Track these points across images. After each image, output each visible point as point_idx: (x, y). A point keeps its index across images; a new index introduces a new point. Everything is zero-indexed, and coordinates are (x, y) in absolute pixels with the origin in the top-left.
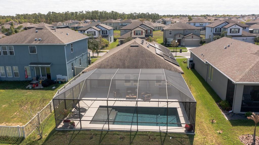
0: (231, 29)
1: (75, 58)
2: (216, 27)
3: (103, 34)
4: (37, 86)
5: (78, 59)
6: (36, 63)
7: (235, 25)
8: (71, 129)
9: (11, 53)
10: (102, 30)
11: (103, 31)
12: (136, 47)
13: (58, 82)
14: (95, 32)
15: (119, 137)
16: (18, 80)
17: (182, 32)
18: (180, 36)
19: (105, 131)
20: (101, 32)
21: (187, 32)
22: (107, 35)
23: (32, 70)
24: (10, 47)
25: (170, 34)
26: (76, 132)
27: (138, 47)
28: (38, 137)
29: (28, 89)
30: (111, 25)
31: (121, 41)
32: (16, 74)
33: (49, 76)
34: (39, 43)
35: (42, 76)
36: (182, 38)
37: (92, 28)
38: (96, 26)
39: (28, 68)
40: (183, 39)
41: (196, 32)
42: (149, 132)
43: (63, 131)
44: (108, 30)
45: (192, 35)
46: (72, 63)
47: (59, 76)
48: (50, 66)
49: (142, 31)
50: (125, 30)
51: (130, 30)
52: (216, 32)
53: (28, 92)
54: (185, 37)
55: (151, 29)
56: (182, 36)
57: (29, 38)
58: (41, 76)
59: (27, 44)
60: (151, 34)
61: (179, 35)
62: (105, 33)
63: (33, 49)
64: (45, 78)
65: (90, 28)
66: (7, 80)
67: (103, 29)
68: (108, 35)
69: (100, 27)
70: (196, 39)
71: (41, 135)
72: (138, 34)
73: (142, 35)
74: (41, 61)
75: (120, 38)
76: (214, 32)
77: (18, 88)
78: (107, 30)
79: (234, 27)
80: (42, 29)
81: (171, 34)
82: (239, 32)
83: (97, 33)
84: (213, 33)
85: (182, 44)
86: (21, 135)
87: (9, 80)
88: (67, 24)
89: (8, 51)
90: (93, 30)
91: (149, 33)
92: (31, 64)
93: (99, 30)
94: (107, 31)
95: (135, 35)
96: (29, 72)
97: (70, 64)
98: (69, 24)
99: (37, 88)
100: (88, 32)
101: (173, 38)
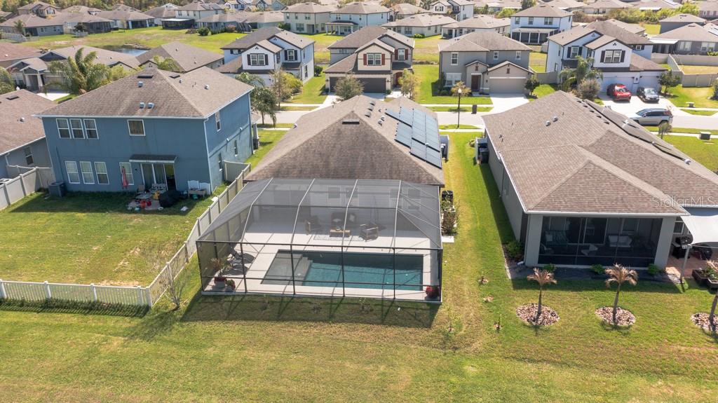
0: (603, 53)
1: (225, 142)
2: (569, 46)
3: (286, 59)
4: (149, 204)
5: (232, 143)
6: (144, 155)
7: (615, 42)
8: (229, 294)
9: (91, 134)
10: (283, 49)
11: (286, 51)
12: (354, 125)
13: (191, 196)
14: (266, 56)
15: (312, 306)
16: (107, 191)
17: (484, 56)
18: (477, 69)
19: (288, 296)
20: (282, 55)
21: (496, 57)
22: (296, 61)
23: (135, 168)
24: (88, 123)
25: (453, 63)
26: (238, 299)
27: (358, 125)
28: (172, 306)
29: (132, 211)
30: (309, 18)
31: (331, 78)
32: (102, 178)
33: (171, 182)
34: (150, 114)
35: (157, 183)
36: (483, 73)
37: (259, 47)
38: (268, 40)
39: (127, 165)
40: (486, 75)
41: (518, 57)
42: (363, 298)
43: (214, 297)
44: (299, 50)
45: (507, 67)
46: (218, 153)
47: (193, 184)
48: (173, 162)
49: (383, 55)
50: (343, 48)
51: (352, 51)
52: (568, 56)
53: (135, 218)
54: (489, 70)
55: (406, 48)
56: (482, 68)
57: (127, 101)
58: (155, 182)
59: (124, 117)
60: (406, 62)
61: (475, 65)
62: (291, 58)
63: (136, 125)
64: (165, 186)
65: (255, 47)
66: (82, 189)
67: (287, 47)
68: (299, 61)
69: (278, 41)
70: (517, 76)
71: (177, 301)
72: (374, 63)
73: (383, 64)
74: (154, 152)
75: (330, 73)
76: (565, 58)
77: (112, 210)
78: (295, 49)
79: (610, 46)
80: (151, 77)
81: (456, 63)
82: (622, 61)
83: (271, 58)
84: (562, 60)
85: (481, 88)
86: (143, 302)
87: (88, 190)
88: (191, 13)
89: (84, 129)
90: (261, 51)
91: (401, 57)
92: (134, 157)
93: (277, 49)
94: (296, 52)
95: (365, 64)
96: (129, 173)
97: (216, 156)
98: (197, 13)
99: (150, 208)
100: (249, 56)
101: (461, 73)
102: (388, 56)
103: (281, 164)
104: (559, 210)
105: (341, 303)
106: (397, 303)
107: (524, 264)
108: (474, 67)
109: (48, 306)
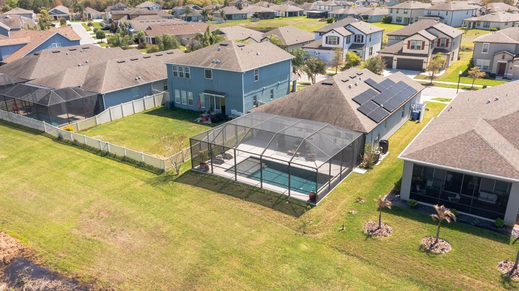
1: (262, 89)
3: (355, 41)
4: (207, 120)
5: (269, 90)
6: (211, 91)
8: (204, 172)
9: (187, 75)
10: (354, 33)
11: (356, 36)
12: (329, 86)
14: (338, 38)
15: (240, 189)
16: (192, 109)
17: (513, 48)
18: (503, 58)
19: (232, 181)
20: (352, 39)
22: (362, 43)
23: (206, 98)
24: (186, 69)
25: (484, 51)
26: (206, 176)
27: (331, 86)
28: (176, 173)
29: (196, 122)
30: (407, 13)
31: (382, 57)
32: (190, 102)
33: (223, 108)
34: (216, 67)
35: (216, 108)
36: (509, 62)
37: (334, 32)
38: (344, 27)
39: (202, 95)
40: (511, 63)
43: (197, 173)
44: (365, 35)
46: (254, 95)
47: (234, 111)
48: (223, 97)
49: (424, 42)
50: (398, 36)
53: (195, 126)
54: (515, 59)
56: (508, 57)
57: (208, 58)
59: (202, 67)
60: (446, 48)
61: (503, 54)
62: (359, 41)
63: (208, 73)
64: (220, 111)
65: (332, 32)
66: (181, 107)
67: (357, 33)
68: (364, 43)
69: (352, 29)
71: (178, 171)
72: (416, 47)
73: (423, 49)
74: (216, 89)
78: (363, 34)
80: (226, 45)
81: (486, 52)
83: (341, 38)
85: (505, 74)
86: (162, 168)
87: (184, 107)
88: (327, 7)
89: (184, 72)
90: (335, 34)
91: (443, 45)
92: (206, 91)
93: (348, 34)
94: (363, 36)
95: (408, 48)
96: (202, 100)
97: (251, 97)
98: (331, 8)
99: (206, 122)
100: (327, 37)
101: (490, 61)
102: (427, 42)
103: (273, 105)
104: (424, 161)
105: (257, 191)
106: (289, 199)
107: (399, 197)
108: (501, 56)
109: (124, 160)
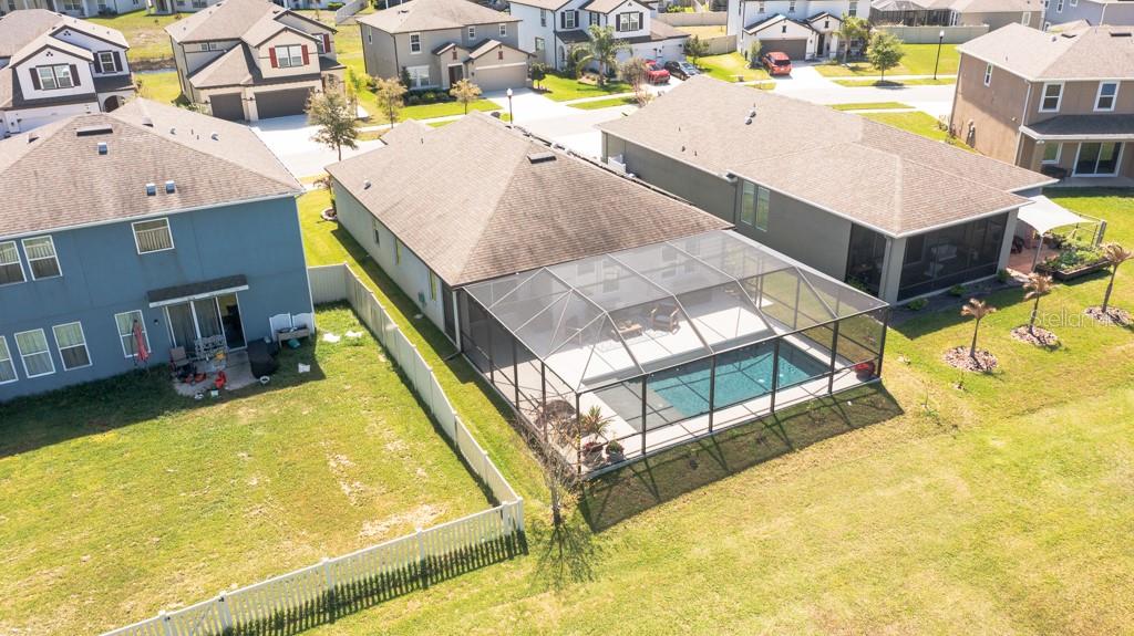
0: (618, 17)
2: (563, 10)
3: (98, 70)
7: (631, 1)
12: (547, 165)
13: (285, 343)
14: (73, 67)
17: (458, 35)
18: (455, 57)
21: (472, 35)
22: (120, 73)
23: (154, 318)
25: (414, 50)
27: (553, 164)
31: (211, 97)
32: (74, 356)
34: (180, 203)
35: (202, 336)
36: (465, 62)
37: (52, 51)
38: (53, 35)
40: (470, 65)
41: (503, 32)
44: (121, 51)
45: (497, 50)
47: (280, 321)
48: (246, 287)
49: (305, 48)
50: (208, 41)
51: (235, 42)
52: (563, 26)
54: (473, 55)
55: (325, 32)
56: (462, 53)
58: (199, 336)
60: (327, 55)
61: (450, 51)
62: (109, 68)
65: (46, 52)
67: (96, 46)
68: (125, 72)
69: (74, 36)
70: (514, 62)
72: (291, 61)
73: (307, 62)
75: (209, 88)
76: (559, 29)
78: (115, 49)
79: (626, 8)
81: (419, 49)
82: (641, 27)
83: (80, 68)
84: (555, 32)
87: (39, 390)
89: (25, 261)
90: (59, 58)
94: (117, 55)
95: (275, 66)
100: (33, 72)
101: (427, 67)
102: (312, 47)
108: (450, 54)
